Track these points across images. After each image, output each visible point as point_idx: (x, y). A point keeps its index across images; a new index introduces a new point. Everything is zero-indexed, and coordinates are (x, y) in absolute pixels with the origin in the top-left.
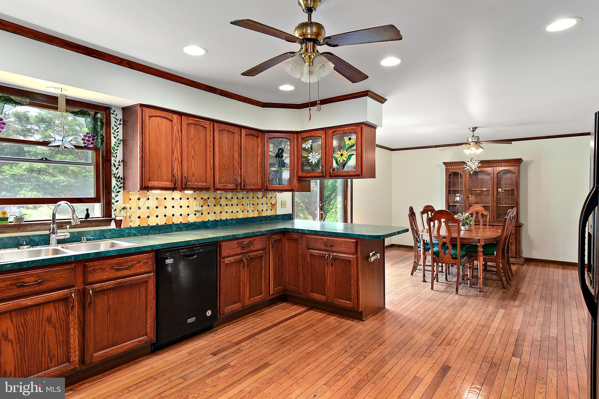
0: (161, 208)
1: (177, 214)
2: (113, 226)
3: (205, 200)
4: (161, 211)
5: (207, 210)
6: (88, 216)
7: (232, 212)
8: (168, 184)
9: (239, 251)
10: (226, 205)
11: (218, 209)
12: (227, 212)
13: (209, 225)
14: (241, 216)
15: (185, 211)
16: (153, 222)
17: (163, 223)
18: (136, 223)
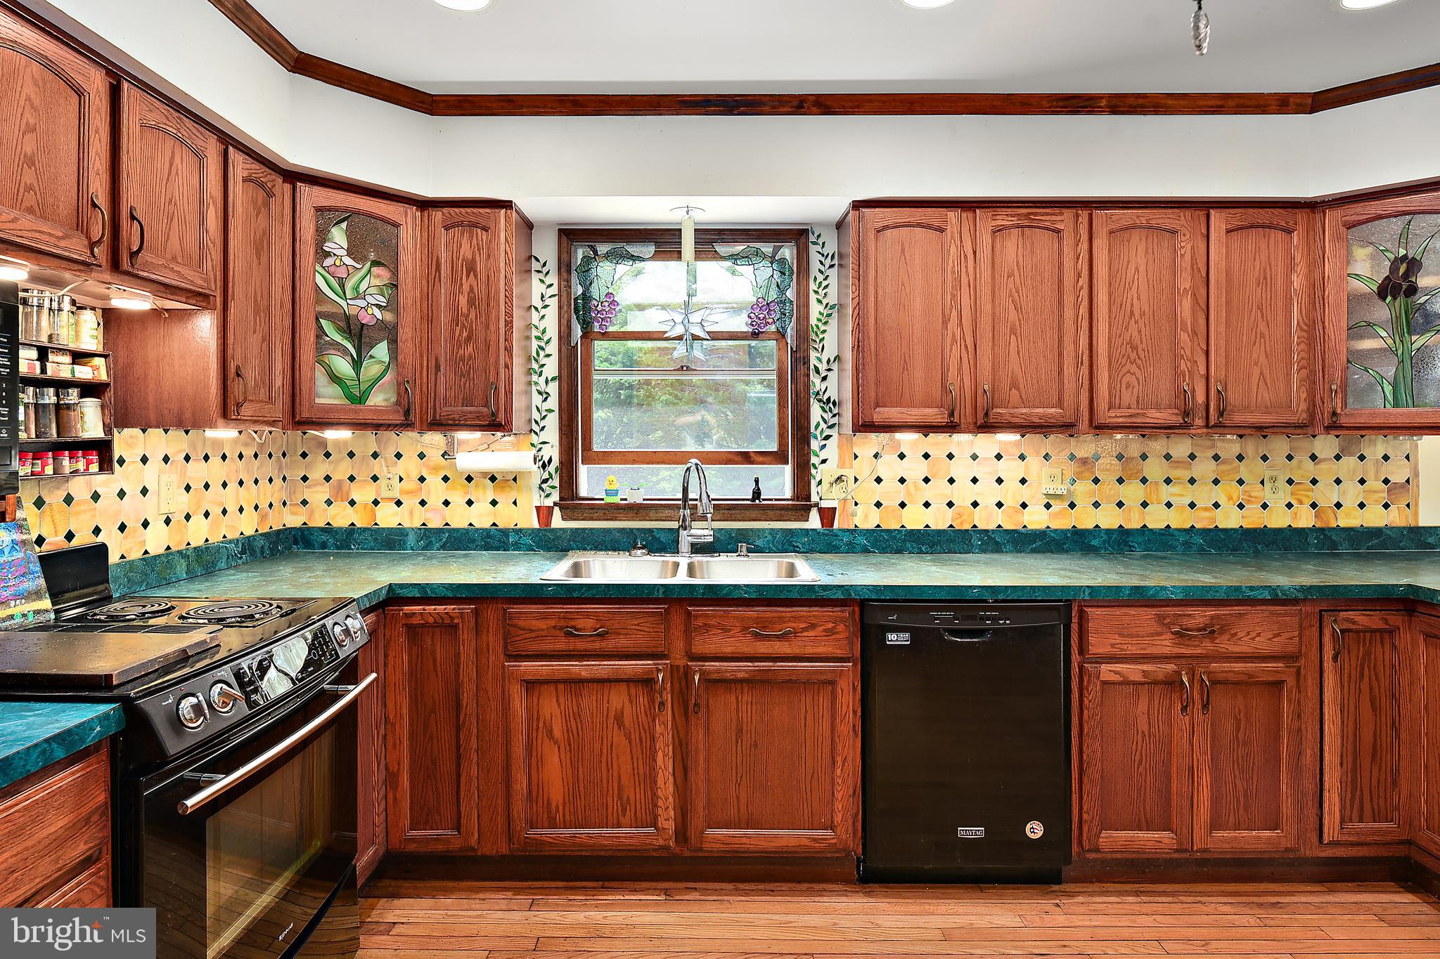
0: (939, 484)
1: (988, 502)
2: (814, 522)
3: (1084, 461)
4: (938, 492)
5: (1092, 494)
6: (757, 494)
7: (1192, 505)
8: (933, 414)
9: (1165, 645)
10: (1168, 481)
11: (1133, 492)
12: (1169, 505)
13: (1095, 543)
14: (1230, 519)
15: (1012, 493)
16: (915, 519)
17: (943, 526)
18: (866, 519)
